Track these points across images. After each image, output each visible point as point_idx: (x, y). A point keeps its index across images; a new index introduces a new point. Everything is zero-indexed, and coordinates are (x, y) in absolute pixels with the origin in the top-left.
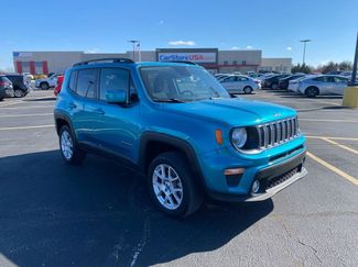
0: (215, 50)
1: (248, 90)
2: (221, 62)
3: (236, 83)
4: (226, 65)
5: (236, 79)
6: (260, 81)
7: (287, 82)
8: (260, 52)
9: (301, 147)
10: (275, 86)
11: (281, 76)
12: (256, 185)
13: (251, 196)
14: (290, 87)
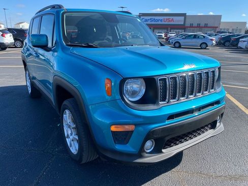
0: (184, 15)
1: (204, 46)
2: (187, 24)
3: (194, 40)
4: (191, 26)
5: (195, 36)
6: (215, 39)
7: (237, 40)
8: (220, 17)
9: (218, 102)
10: (227, 44)
11: (234, 36)
12: (149, 145)
13: (141, 157)
14: (240, 45)
